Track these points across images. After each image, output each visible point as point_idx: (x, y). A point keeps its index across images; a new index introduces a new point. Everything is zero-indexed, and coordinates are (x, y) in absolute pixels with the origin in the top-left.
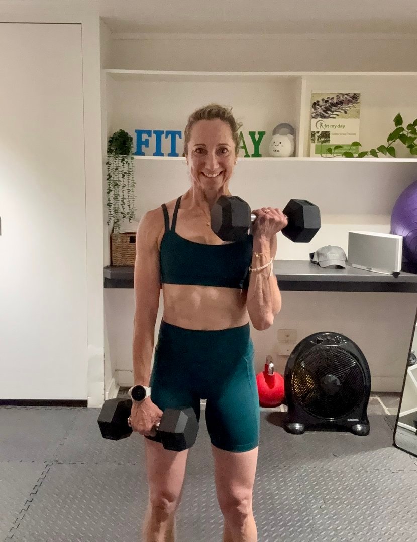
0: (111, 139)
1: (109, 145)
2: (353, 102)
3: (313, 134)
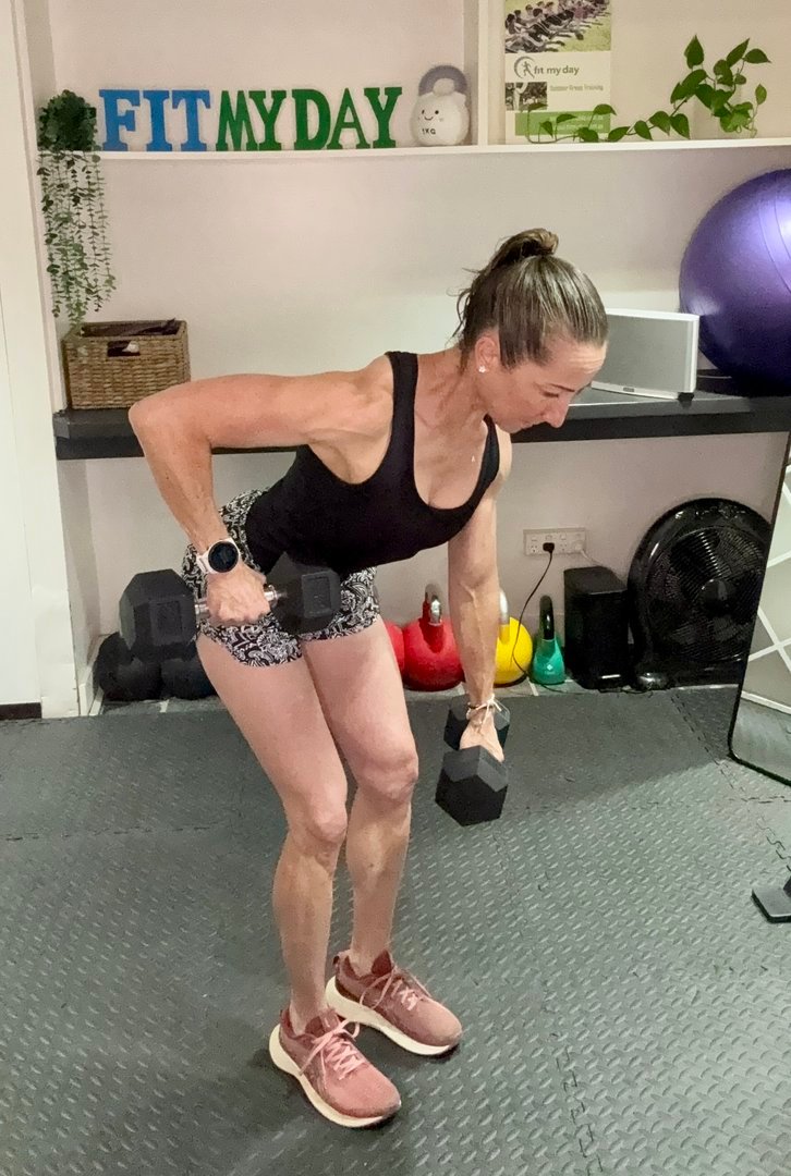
0: (45, 114)
1: (41, 129)
2: (595, 12)
3: (509, 91)
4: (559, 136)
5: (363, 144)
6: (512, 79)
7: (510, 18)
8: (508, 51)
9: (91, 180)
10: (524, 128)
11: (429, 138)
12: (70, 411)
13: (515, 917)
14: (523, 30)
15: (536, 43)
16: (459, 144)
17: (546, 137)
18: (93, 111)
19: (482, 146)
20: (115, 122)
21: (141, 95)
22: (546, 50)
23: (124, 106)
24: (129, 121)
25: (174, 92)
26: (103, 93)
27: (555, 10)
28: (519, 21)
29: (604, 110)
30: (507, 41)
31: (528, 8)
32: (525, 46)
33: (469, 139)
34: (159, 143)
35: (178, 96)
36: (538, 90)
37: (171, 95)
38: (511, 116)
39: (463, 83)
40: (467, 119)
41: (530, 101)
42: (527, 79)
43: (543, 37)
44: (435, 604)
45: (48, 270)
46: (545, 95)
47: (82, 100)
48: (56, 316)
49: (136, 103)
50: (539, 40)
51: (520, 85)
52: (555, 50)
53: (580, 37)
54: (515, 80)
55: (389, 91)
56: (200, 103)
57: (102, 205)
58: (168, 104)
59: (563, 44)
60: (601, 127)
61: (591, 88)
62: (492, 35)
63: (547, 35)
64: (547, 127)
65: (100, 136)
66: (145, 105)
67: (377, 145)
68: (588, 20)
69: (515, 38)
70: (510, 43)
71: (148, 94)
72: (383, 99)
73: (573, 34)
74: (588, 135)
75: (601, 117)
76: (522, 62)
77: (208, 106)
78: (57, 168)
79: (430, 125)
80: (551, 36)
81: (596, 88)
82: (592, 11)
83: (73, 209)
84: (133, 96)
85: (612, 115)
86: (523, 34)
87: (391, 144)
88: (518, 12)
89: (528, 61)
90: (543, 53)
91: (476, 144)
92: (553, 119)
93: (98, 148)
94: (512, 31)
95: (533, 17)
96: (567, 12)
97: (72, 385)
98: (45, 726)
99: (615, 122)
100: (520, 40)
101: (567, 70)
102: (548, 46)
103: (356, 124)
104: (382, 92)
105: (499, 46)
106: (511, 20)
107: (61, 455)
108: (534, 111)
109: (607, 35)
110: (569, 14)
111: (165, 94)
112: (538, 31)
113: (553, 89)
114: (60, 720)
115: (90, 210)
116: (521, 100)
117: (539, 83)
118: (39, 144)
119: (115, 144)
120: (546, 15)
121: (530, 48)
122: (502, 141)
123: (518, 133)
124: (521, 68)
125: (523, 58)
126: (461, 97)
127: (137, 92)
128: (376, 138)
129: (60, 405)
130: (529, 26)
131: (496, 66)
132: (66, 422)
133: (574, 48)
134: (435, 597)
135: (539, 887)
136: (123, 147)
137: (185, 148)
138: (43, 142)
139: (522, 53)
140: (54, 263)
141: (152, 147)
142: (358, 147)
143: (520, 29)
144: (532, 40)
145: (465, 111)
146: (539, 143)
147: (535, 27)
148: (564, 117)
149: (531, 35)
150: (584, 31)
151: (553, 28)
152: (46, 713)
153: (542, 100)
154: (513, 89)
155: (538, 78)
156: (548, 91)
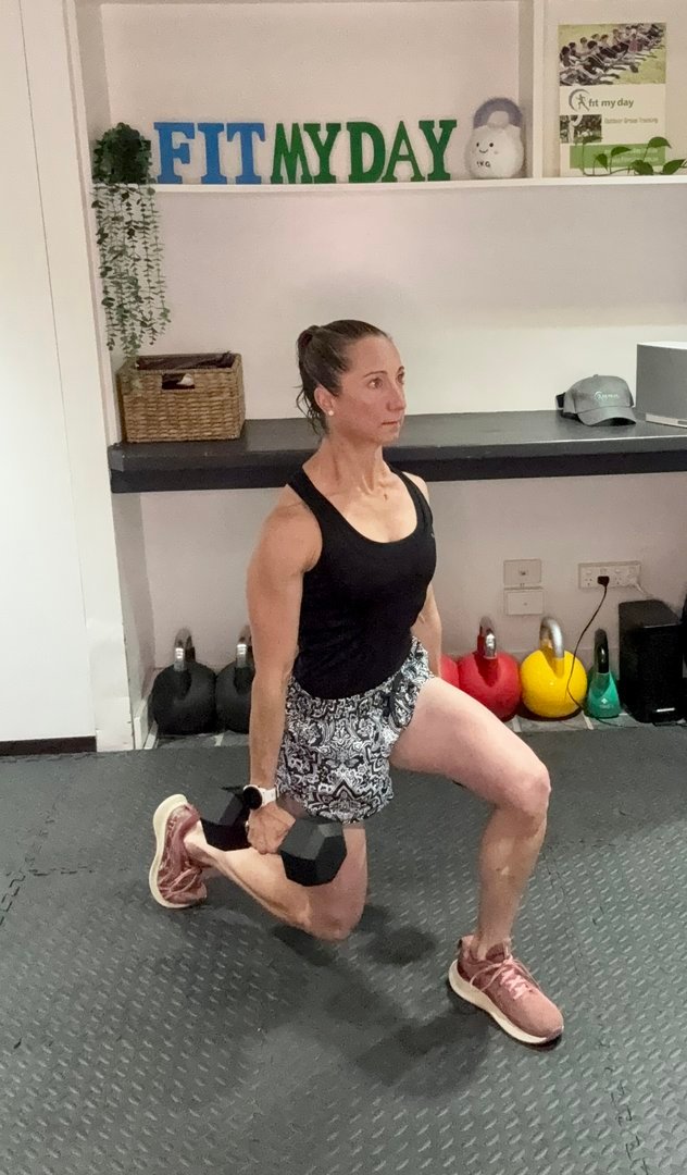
0: (100, 147)
1: (96, 162)
2: (650, 44)
3: (564, 124)
4: (613, 169)
5: (417, 177)
6: (567, 111)
7: (565, 50)
8: (562, 83)
9: (146, 213)
10: (578, 162)
11: (484, 171)
12: (125, 444)
13: (569, 950)
14: (577, 62)
15: (591, 76)
16: (513, 177)
17: (602, 170)
18: (148, 143)
19: (537, 179)
20: (169, 154)
21: (196, 127)
22: (601, 83)
23: (178, 139)
24: (184, 154)
25: (229, 125)
26: (158, 126)
27: (610, 43)
28: (574, 54)
29: (659, 142)
30: (561, 74)
31: (583, 41)
32: (579, 78)
33: (524, 171)
34: (214, 175)
35: (233, 128)
36: (593, 123)
37: (225, 127)
38: (565, 149)
39: (518, 115)
40: (522, 151)
41: (585, 134)
42: (581, 112)
43: (598, 70)
44: (490, 637)
45: (103, 303)
46: (599, 128)
47: (137, 133)
48: (111, 349)
49: (190, 135)
50: (594, 73)
51: (575, 118)
52: (609, 83)
53: (635, 70)
54: (570, 113)
55: (443, 124)
56: (255, 136)
57: (156, 238)
58: (222, 137)
59: (617, 77)
60: (656, 159)
61: (645, 121)
62: (547, 66)
63: (601, 67)
64: (602, 160)
65: (155, 168)
66: (200, 138)
67: (432, 177)
68: (643, 52)
69: (570, 70)
70: (564, 76)
71: (203, 127)
72: (438, 132)
73: (628, 67)
74: (643, 168)
75: (655, 150)
76: (577, 95)
77: (262, 138)
78: (112, 200)
79: (486, 158)
80: (606, 69)
81: (649, 120)
82: (646, 43)
83: (127, 242)
84: (188, 129)
85: (667, 148)
86: (578, 67)
87: (447, 177)
88: (572, 45)
89: (583, 94)
90: (598, 87)
91: (531, 176)
92: (608, 152)
93: (152, 181)
94: (567, 63)
95: (587, 50)
96: (622, 44)
97: (127, 418)
98: (100, 760)
99: (670, 155)
100: (574, 73)
101: (621, 103)
102: (602, 79)
103: (411, 157)
104: (437, 125)
105: (554, 78)
106: (566, 53)
107: (115, 488)
108: (588, 144)
109: (662, 67)
110: (624, 47)
111: (220, 127)
112: (592, 64)
113: (608, 122)
114: (115, 753)
115: (145, 243)
116: (576, 133)
117: (593, 116)
118: (94, 177)
119: (169, 177)
120: (601, 48)
121: (584, 81)
122: (557, 174)
123: (573, 165)
124: (575, 102)
125: (577, 91)
126: (516, 130)
127: (192, 125)
128: (431, 171)
129: (115, 438)
130: (583, 58)
131: (551, 100)
132: (120, 455)
133: (629, 81)
134: (489, 631)
135: (594, 921)
136: (178, 180)
137: (240, 181)
138: (98, 175)
139: (576, 86)
140: (110, 296)
141: (205, 180)
142: (413, 180)
143: (574, 62)
144: (586, 73)
145: (520, 144)
146: (593, 175)
147: (590, 59)
148: (619, 150)
149: (586, 67)
150: (639, 64)
151: (608, 61)
152: (101, 747)
153: (597, 133)
154: (568, 122)
155: (593, 111)
156: (603, 124)
